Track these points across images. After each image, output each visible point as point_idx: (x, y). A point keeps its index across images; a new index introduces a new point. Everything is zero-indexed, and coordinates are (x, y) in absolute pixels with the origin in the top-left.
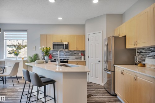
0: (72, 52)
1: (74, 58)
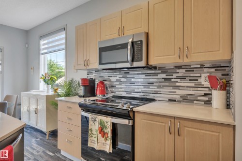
1: (177, 97)
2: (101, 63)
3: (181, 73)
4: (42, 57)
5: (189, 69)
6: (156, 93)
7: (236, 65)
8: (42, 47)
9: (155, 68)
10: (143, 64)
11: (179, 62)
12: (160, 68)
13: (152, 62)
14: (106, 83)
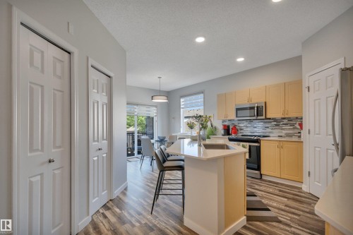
0: (278, 122)
1: (283, 134)
2: (237, 117)
3: (285, 121)
4: (182, 110)
5: (290, 119)
6: (270, 132)
8: (182, 103)
9: (270, 119)
10: (264, 117)
11: (283, 117)
12: (273, 119)
13: (268, 117)
14: (237, 127)
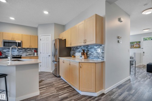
0: (26, 49)
1: (28, 54)
2: (4, 46)
6: (22, 54)
7: (38, 49)
13: (23, 47)
